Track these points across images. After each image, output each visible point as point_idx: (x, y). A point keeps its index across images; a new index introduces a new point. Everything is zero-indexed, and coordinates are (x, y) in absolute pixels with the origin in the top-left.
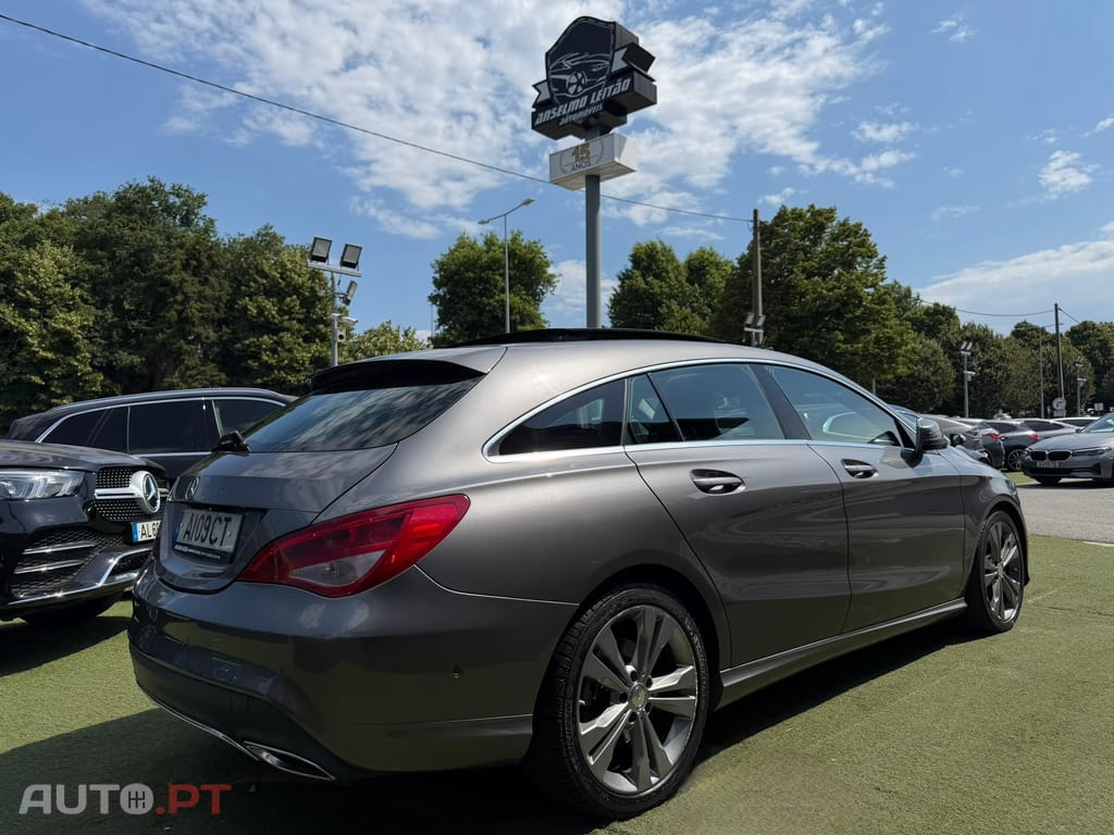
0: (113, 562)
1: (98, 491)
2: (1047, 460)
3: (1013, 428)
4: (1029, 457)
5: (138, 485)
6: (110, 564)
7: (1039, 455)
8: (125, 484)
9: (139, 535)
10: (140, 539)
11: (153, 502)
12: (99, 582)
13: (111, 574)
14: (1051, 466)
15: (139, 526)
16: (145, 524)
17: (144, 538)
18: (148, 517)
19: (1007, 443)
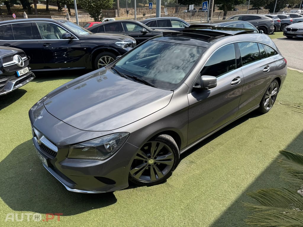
0: (14, 83)
1: (4, 64)
2: (291, 31)
3: (286, 17)
4: (286, 30)
5: (16, 60)
6: (13, 84)
7: (289, 29)
8: (12, 60)
9: (20, 74)
10: (20, 75)
11: (22, 64)
12: (10, 89)
13: (14, 86)
14: (291, 33)
15: (19, 72)
16: (21, 71)
17: (21, 75)
18: (21, 68)
19: (282, 22)
